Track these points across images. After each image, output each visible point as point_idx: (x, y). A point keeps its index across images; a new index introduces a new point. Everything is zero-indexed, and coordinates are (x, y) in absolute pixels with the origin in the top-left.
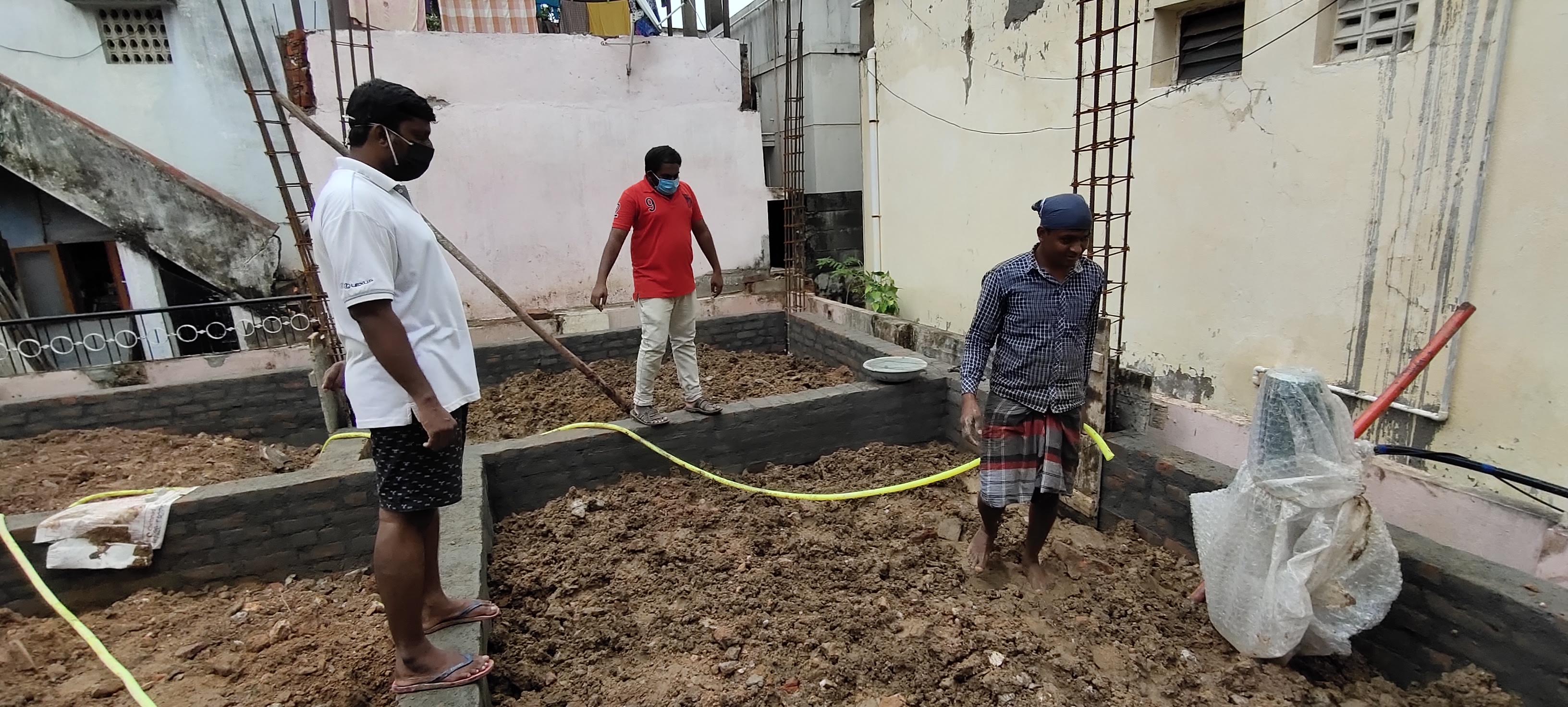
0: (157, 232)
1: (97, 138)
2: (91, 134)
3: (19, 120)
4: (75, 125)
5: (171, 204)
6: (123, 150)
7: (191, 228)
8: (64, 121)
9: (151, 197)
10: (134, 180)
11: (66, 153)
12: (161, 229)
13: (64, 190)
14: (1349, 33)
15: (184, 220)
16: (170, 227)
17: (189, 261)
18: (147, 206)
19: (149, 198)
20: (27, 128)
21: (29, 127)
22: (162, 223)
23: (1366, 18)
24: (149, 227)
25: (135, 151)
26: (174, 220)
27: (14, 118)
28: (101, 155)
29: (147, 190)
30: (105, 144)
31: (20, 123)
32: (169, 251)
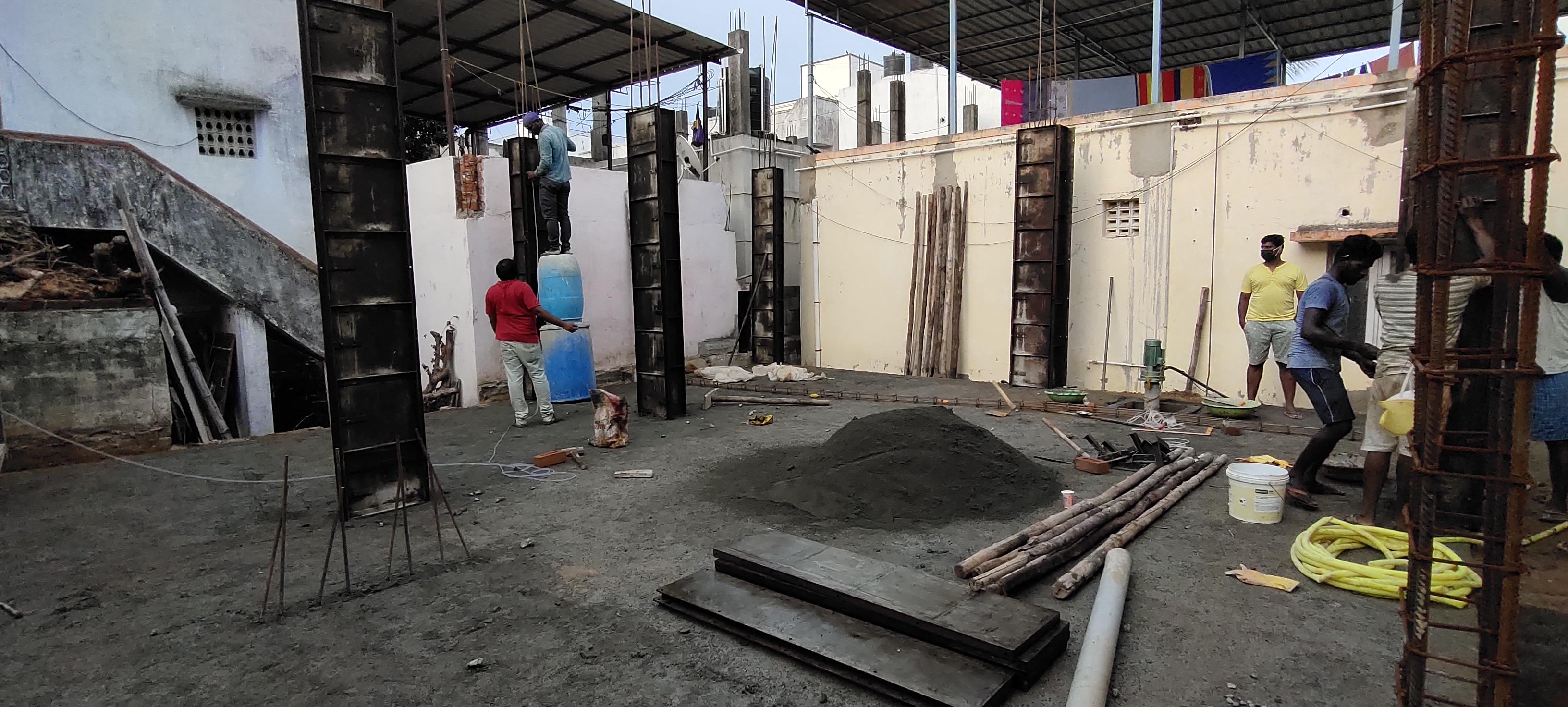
0: (273, 303)
1: (234, 221)
2: (229, 217)
3: (167, 202)
4: (218, 209)
5: (287, 280)
6: (254, 232)
7: (301, 301)
8: (208, 205)
9: (271, 272)
10: (259, 258)
11: (205, 232)
12: (276, 302)
13: (200, 264)
14: (1112, 226)
15: (296, 293)
16: (284, 299)
17: (296, 330)
18: (267, 280)
19: (270, 274)
20: (174, 209)
21: (176, 208)
22: (278, 296)
23: (1118, 222)
24: (267, 298)
25: (264, 233)
26: (287, 295)
27: (164, 199)
28: (235, 236)
29: (269, 267)
30: (239, 226)
31: (168, 204)
32: (280, 321)
